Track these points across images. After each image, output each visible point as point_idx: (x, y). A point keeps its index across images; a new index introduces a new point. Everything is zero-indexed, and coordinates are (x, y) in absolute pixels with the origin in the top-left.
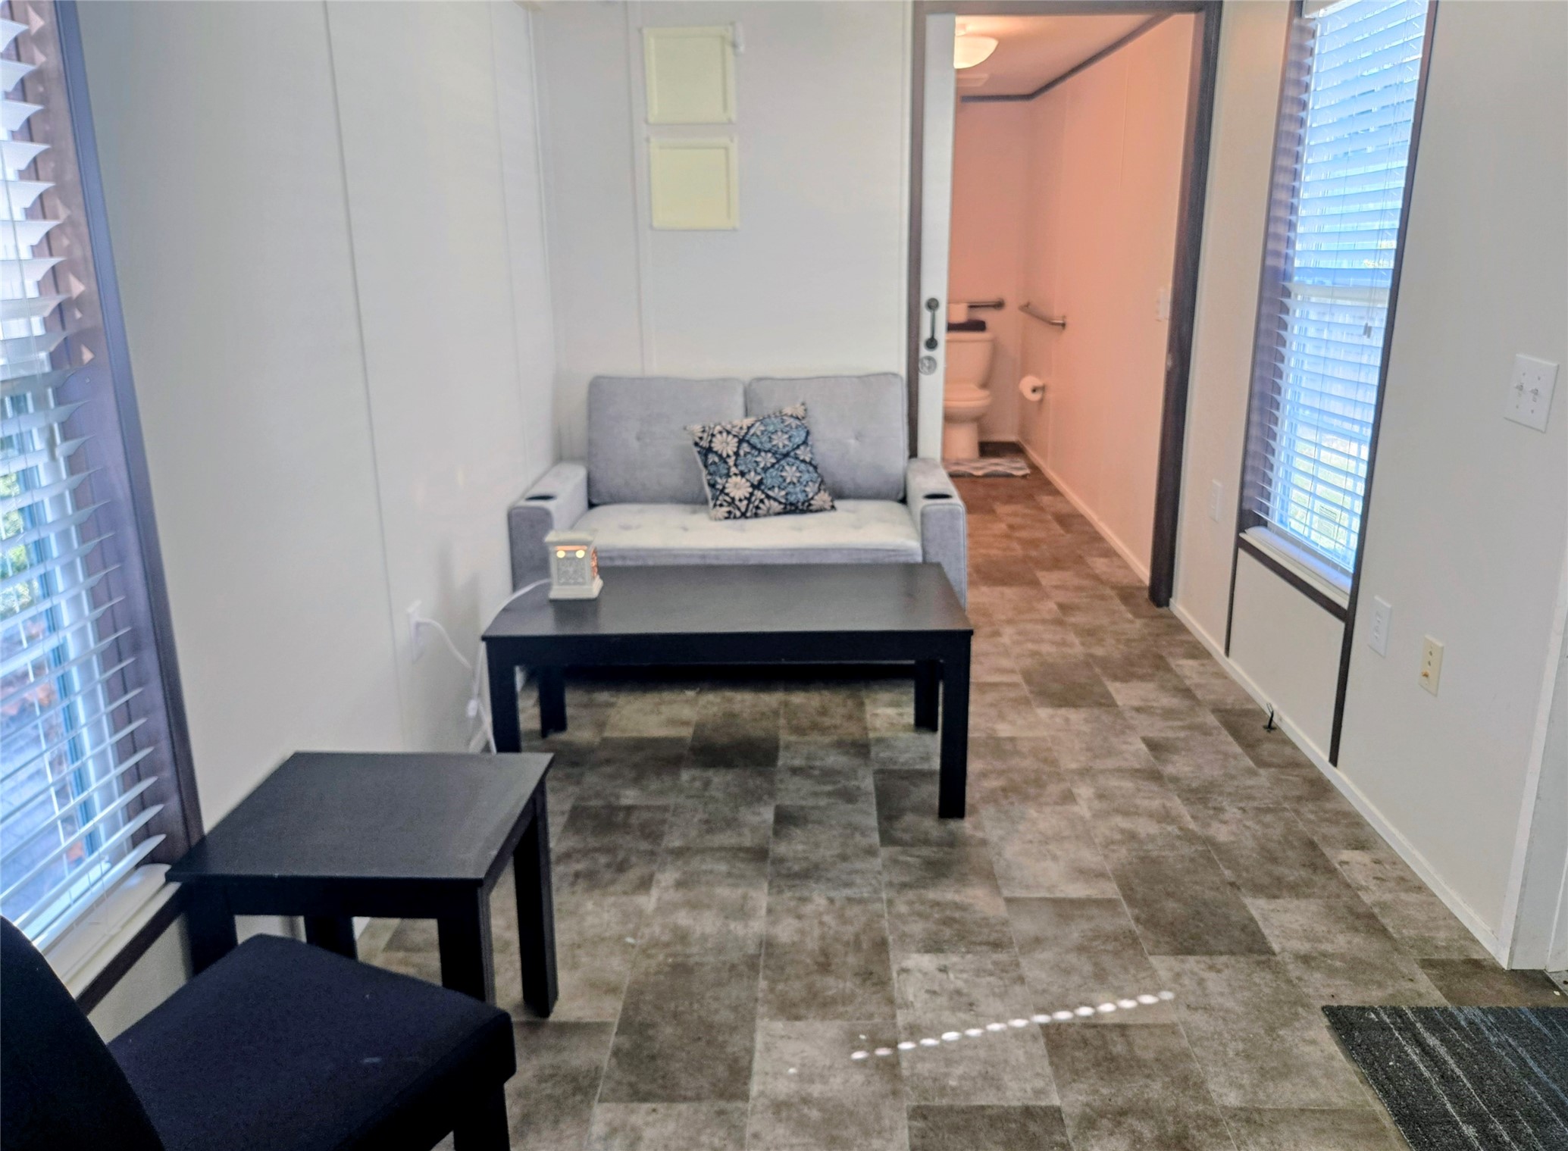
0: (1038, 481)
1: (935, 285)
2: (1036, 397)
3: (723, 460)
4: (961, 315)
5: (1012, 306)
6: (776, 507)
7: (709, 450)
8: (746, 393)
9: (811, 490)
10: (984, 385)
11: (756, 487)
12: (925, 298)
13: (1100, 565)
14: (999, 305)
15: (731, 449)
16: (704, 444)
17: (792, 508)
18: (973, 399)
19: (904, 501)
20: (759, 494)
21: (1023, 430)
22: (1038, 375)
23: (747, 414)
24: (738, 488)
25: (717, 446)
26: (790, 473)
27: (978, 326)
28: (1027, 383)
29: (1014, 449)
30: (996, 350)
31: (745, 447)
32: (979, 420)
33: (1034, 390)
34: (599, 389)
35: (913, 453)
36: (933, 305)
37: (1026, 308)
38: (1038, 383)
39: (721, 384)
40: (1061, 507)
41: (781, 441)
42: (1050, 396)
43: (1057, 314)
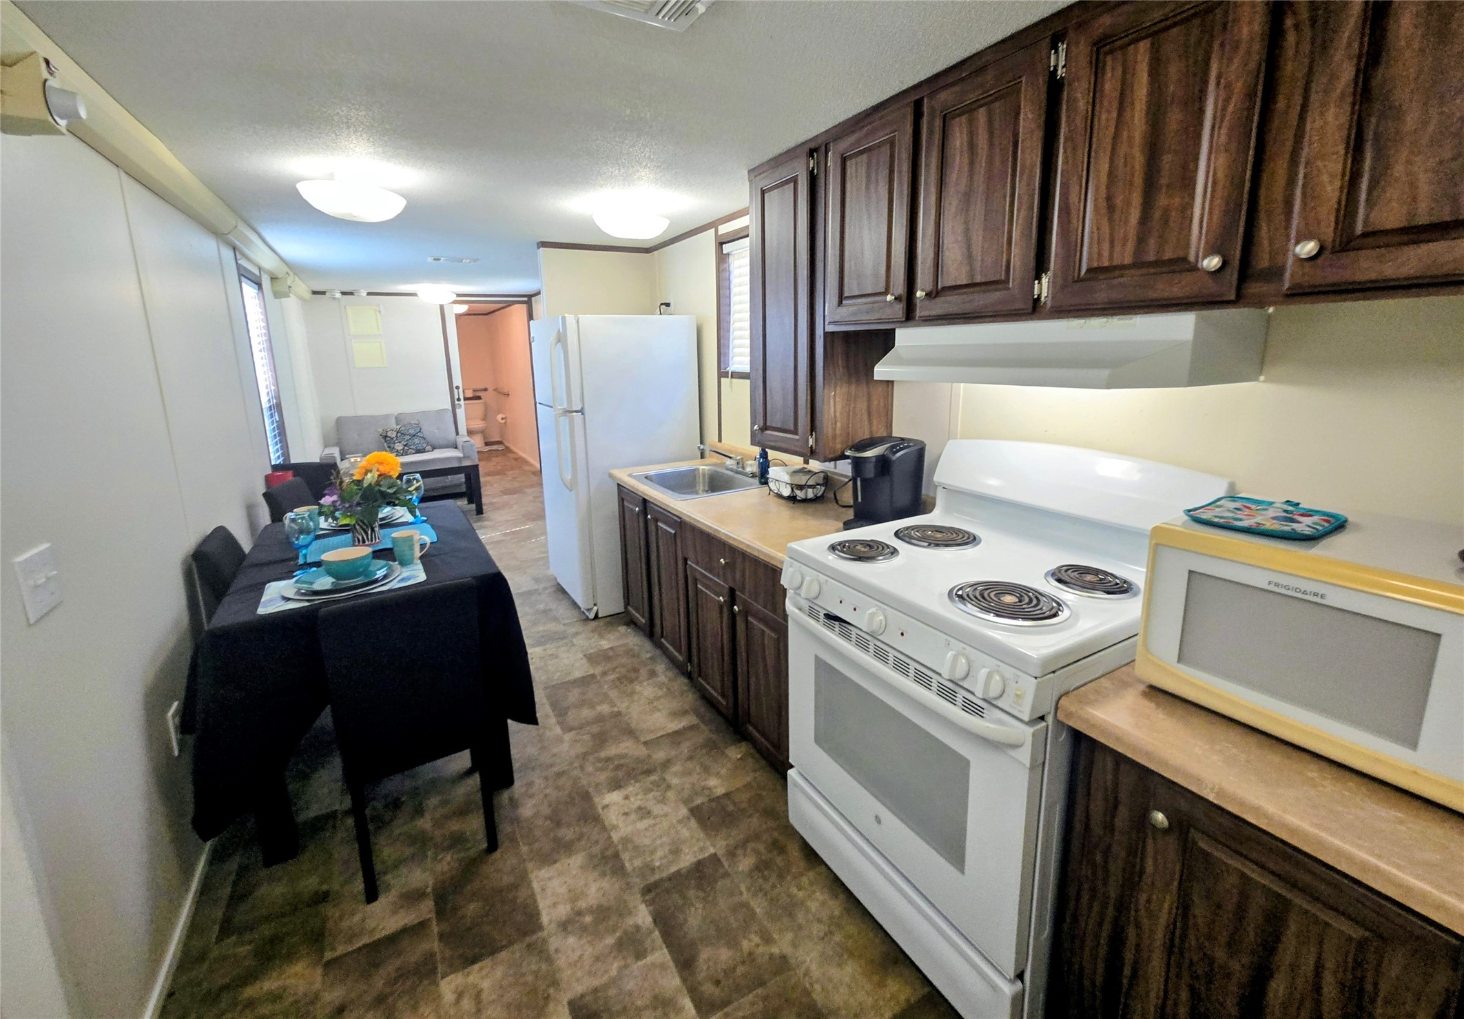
0: (508, 450)
1: (457, 381)
2: (503, 421)
3: (393, 438)
4: (469, 394)
5: (490, 389)
6: (413, 451)
7: (386, 436)
8: (396, 418)
9: (425, 445)
10: (484, 420)
11: (405, 445)
12: (454, 386)
13: (527, 468)
14: (486, 390)
15: (394, 435)
16: (384, 434)
17: (418, 451)
18: (478, 424)
19: (456, 448)
20: (406, 448)
21: (502, 435)
22: (503, 414)
23: (397, 425)
24: (399, 447)
25: (389, 434)
26: (416, 441)
27: (479, 398)
28: (499, 417)
29: (500, 443)
30: (486, 407)
31: (399, 434)
32: (483, 432)
33: (502, 419)
34: (340, 422)
35: (457, 434)
36: (457, 388)
37: (495, 390)
38: (504, 416)
39: (386, 417)
40: (514, 456)
41: (412, 431)
42: (508, 421)
43: (506, 391)
